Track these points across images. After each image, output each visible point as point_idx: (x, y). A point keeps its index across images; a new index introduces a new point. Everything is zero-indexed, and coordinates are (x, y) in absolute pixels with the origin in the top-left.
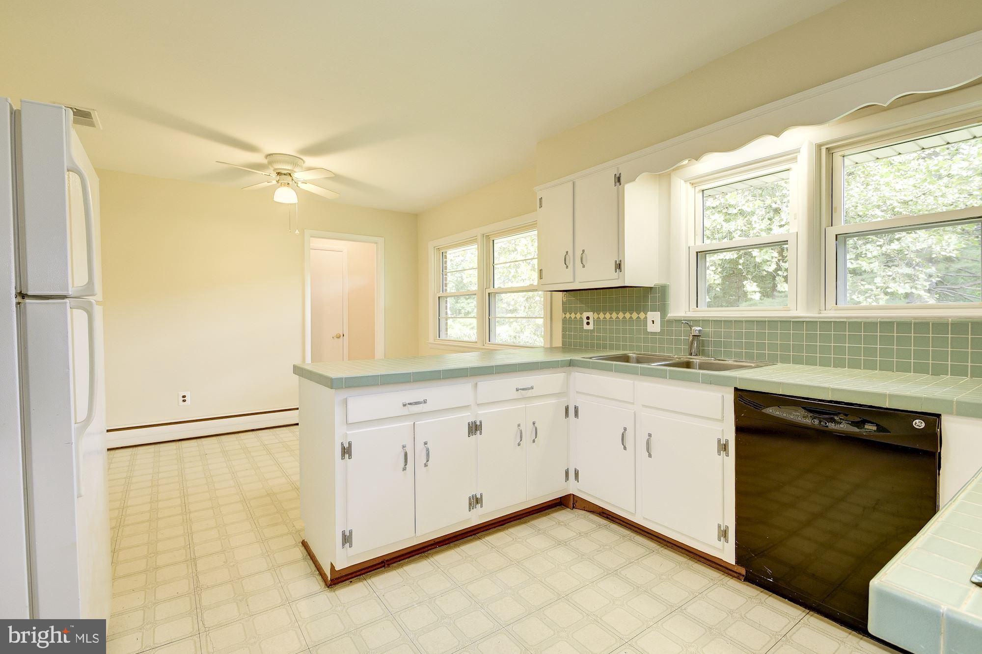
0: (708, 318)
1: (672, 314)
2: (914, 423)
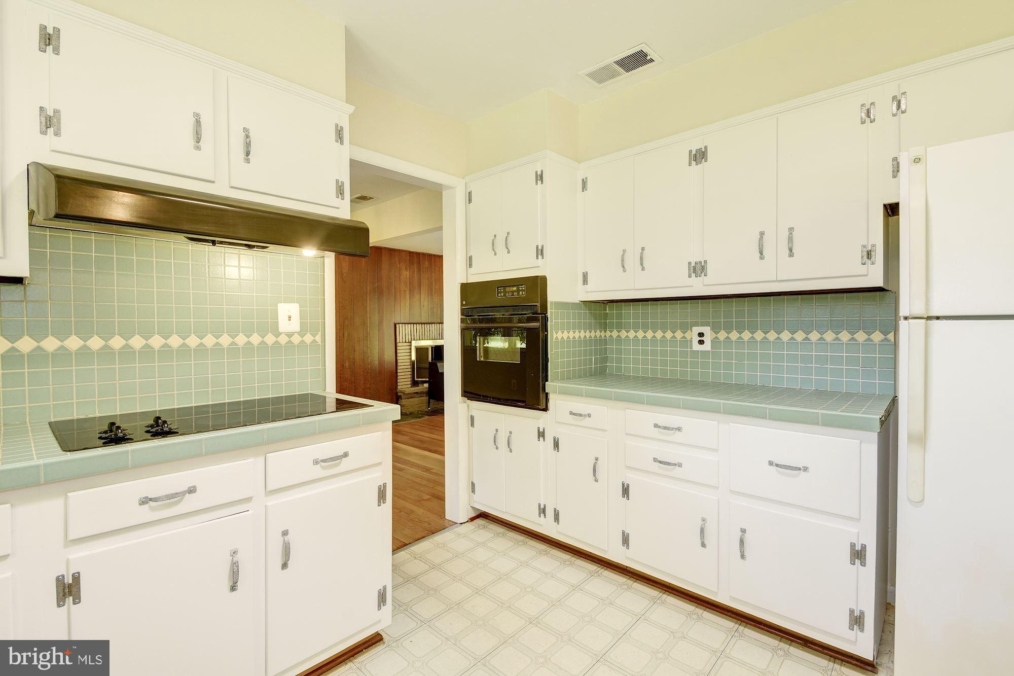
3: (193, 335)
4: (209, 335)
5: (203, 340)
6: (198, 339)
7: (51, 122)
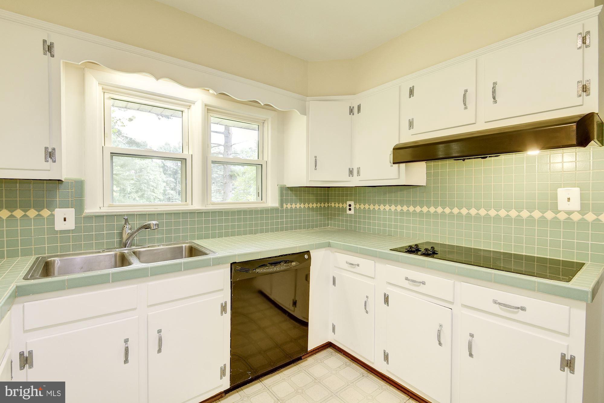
0: (133, 213)
1: (91, 209)
2: (306, 258)
3: (493, 209)
4: (503, 210)
5: (499, 212)
6: (496, 212)
7: (411, 124)
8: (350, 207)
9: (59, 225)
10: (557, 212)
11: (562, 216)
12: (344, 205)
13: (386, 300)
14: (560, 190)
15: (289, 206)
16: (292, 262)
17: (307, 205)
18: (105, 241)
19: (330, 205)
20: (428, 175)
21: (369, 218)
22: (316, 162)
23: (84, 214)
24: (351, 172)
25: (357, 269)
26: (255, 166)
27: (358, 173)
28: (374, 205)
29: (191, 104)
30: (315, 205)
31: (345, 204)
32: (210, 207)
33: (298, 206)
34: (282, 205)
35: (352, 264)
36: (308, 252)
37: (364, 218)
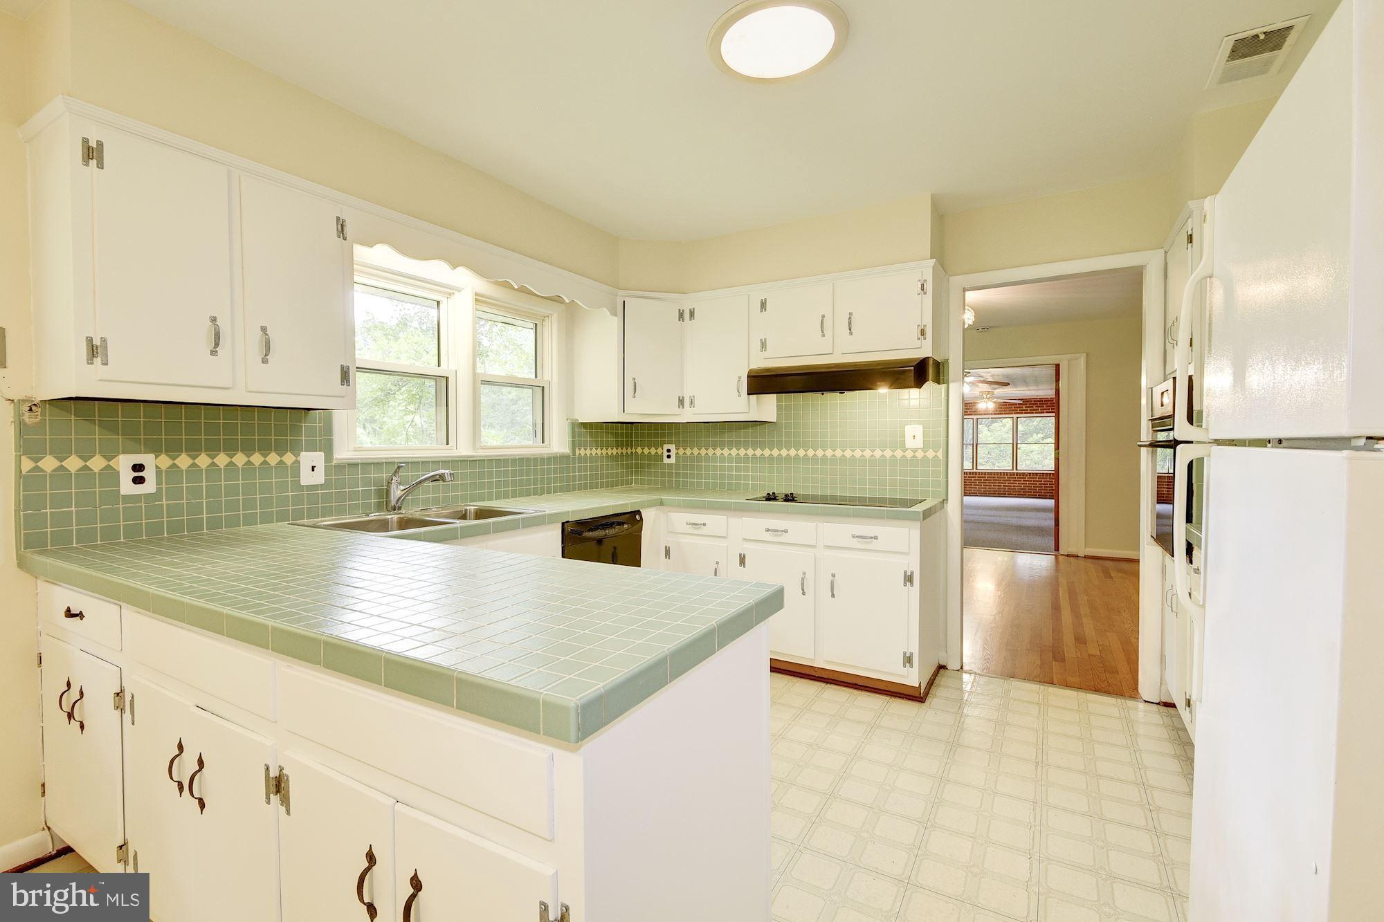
1: (343, 454)
2: (638, 519)
7: (763, 345)
8: (668, 454)
9: (307, 478)
10: (905, 450)
11: (909, 454)
12: (659, 451)
13: (742, 560)
14: (908, 428)
15: (582, 452)
16: (623, 524)
17: (604, 451)
18: (360, 502)
19: (634, 451)
20: (779, 408)
21: (700, 468)
22: (635, 386)
23: (335, 462)
24: (681, 402)
25: (704, 530)
26: (532, 389)
27: (692, 403)
28: (707, 450)
29: (452, 291)
30: (615, 451)
31: (660, 448)
32: (481, 453)
33: (594, 452)
34: (574, 453)
35: (696, 524)
36: (638, 512)
37: (692, 468)
